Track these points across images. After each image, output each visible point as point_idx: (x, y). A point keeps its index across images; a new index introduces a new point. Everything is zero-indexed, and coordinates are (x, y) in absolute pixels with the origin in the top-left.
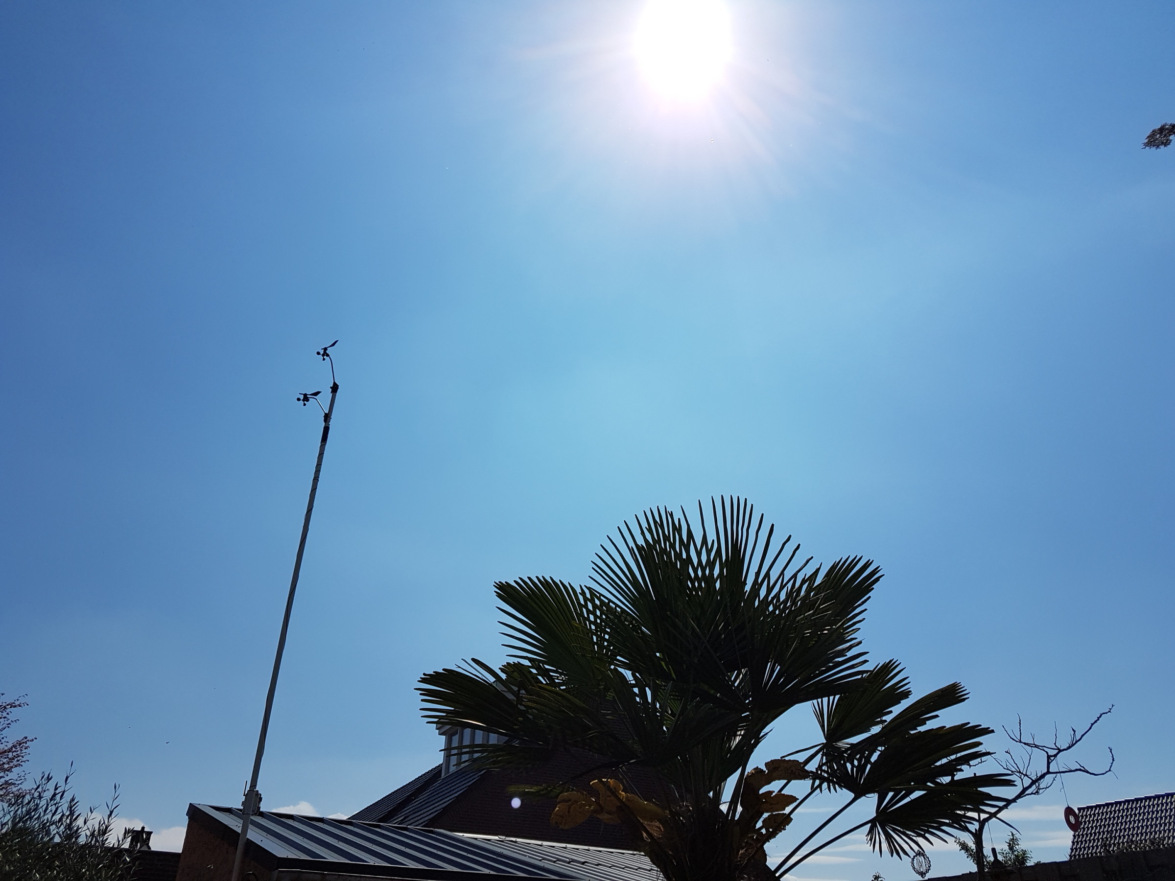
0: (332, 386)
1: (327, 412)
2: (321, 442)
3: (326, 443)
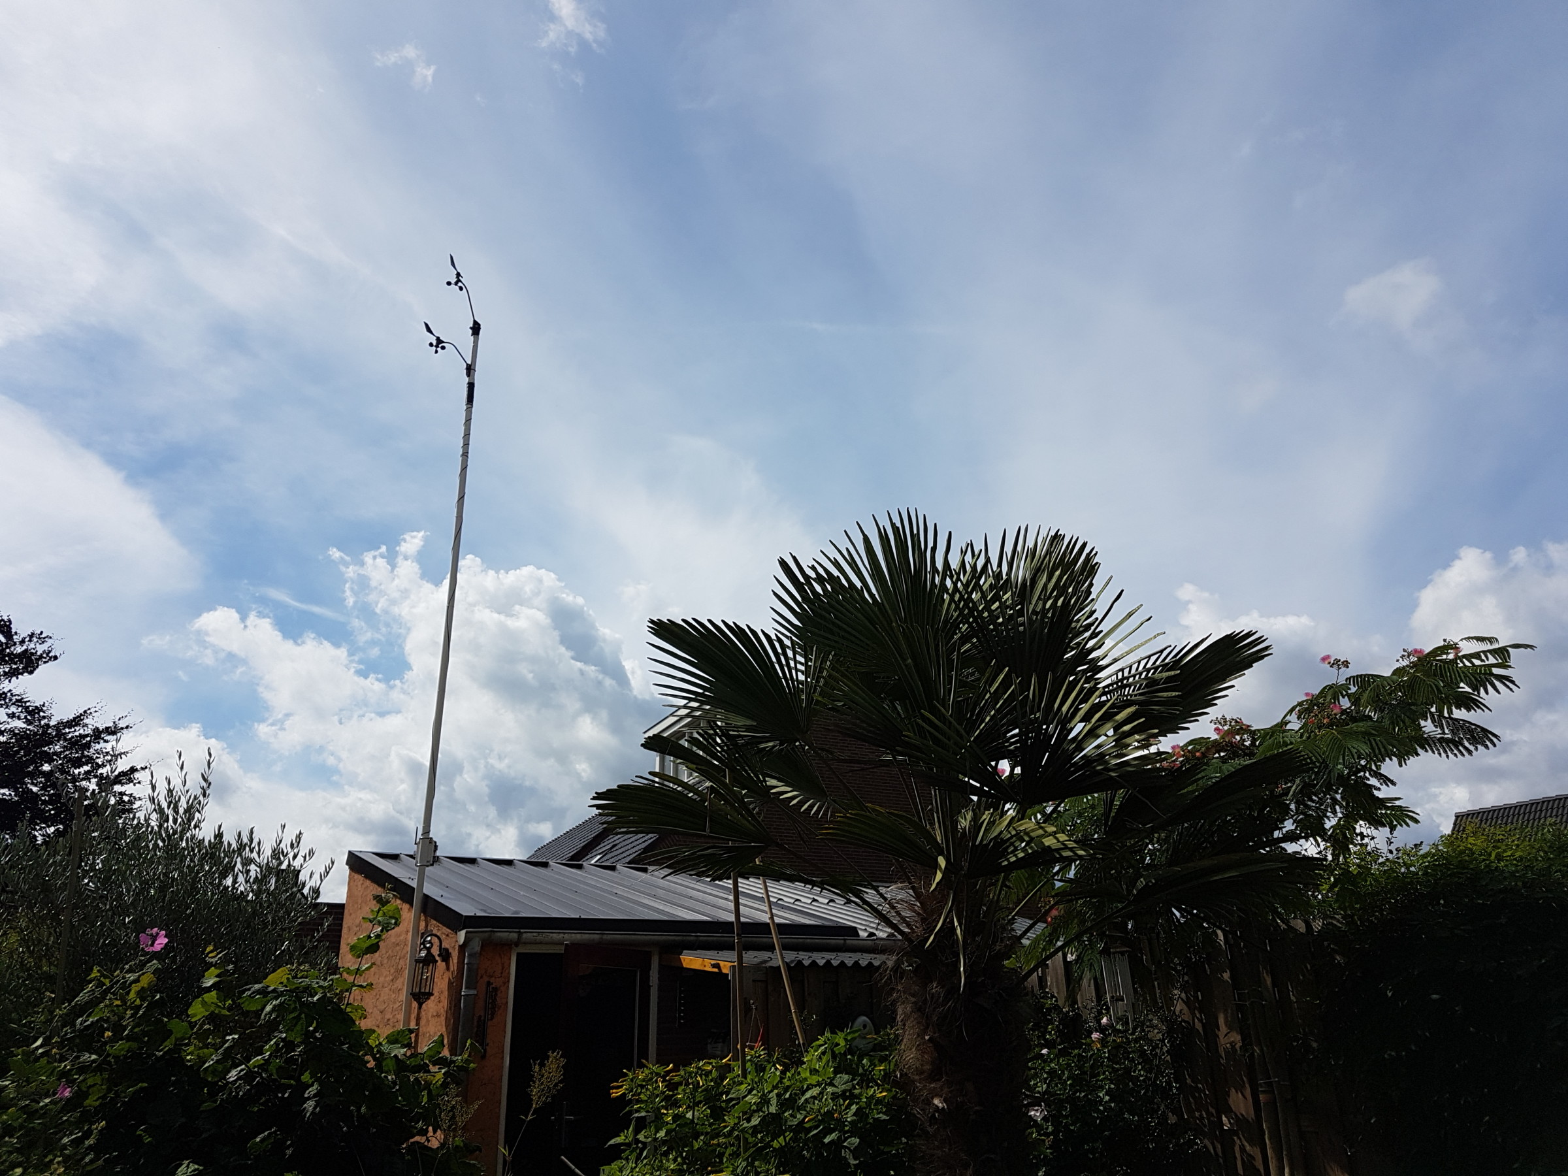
0: (472, 326)
2: (467, 405)
3: (472, 407)
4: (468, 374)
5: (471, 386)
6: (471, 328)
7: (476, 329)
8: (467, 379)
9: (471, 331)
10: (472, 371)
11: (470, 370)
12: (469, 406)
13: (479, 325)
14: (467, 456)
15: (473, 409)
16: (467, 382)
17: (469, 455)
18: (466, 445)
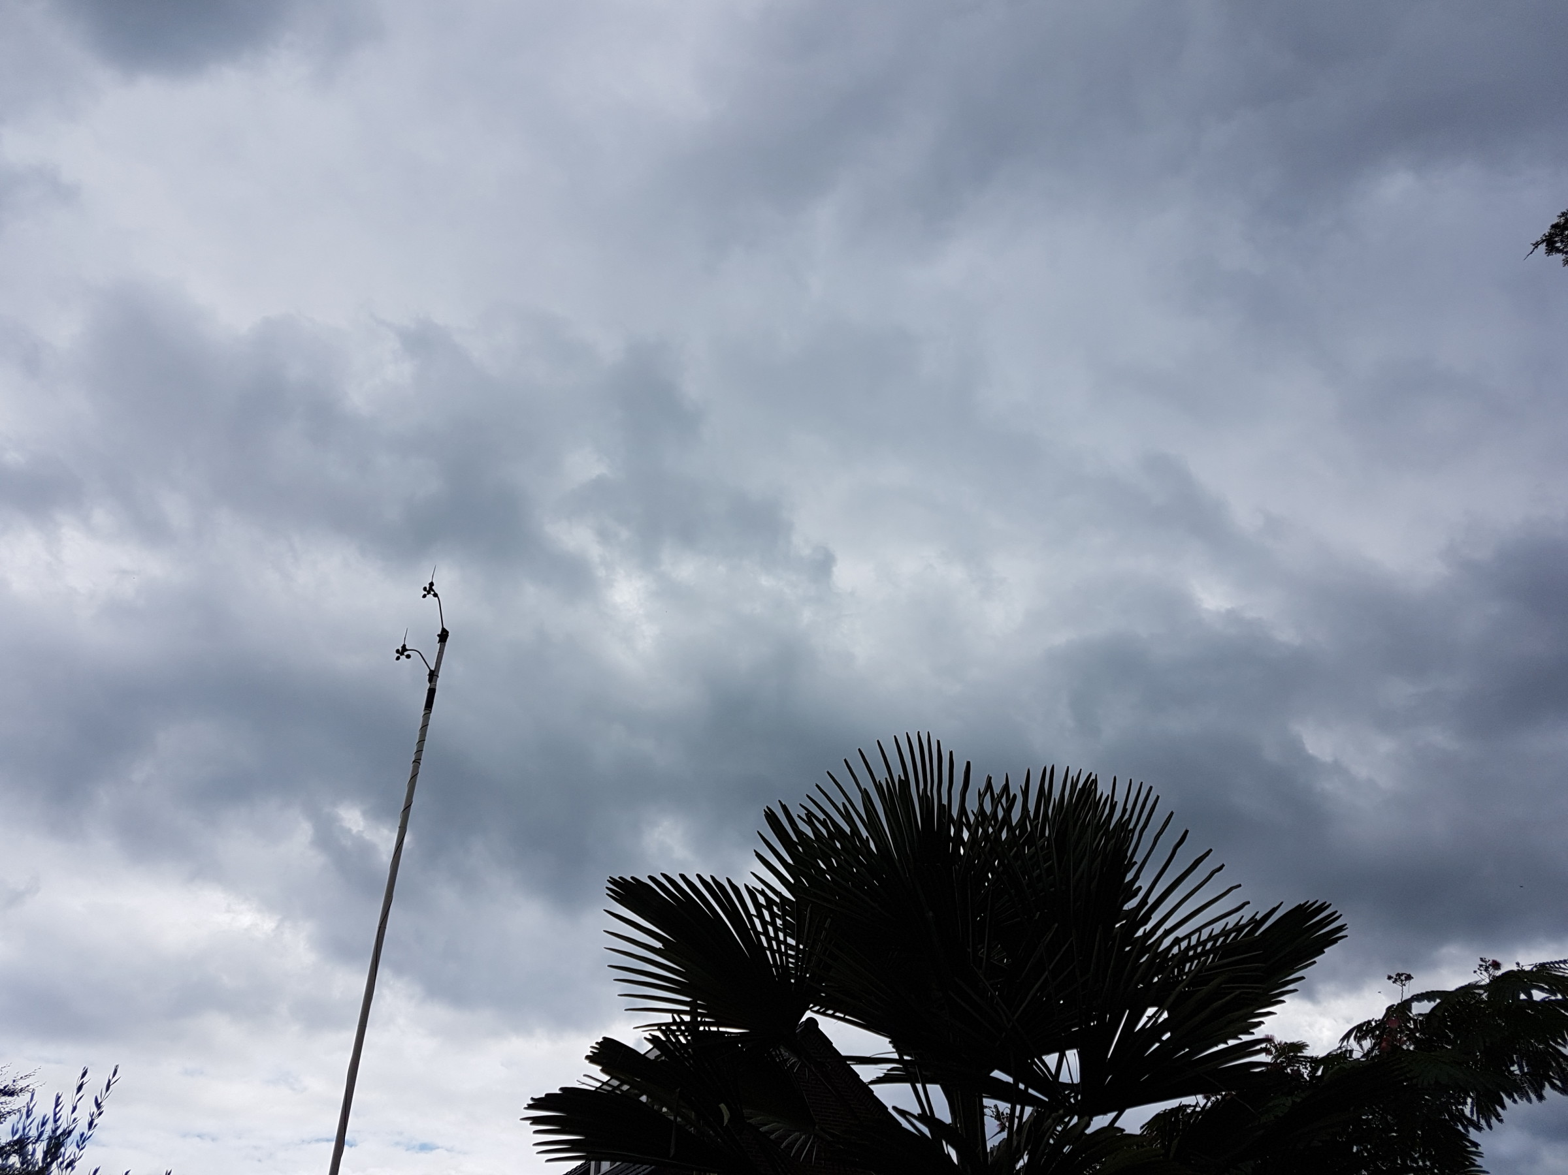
0: (440, 633)
1: (433, 669)
2: (425, 710)
3: (431, 711)
4: (430, 680)
5: (432, 693)
6: (438, 635)
7: (444, 636)
8: (429, 685)
9: (438, 638)
10: (435, 677)
11: (433, 676)
12: (428, 712)
13: (447, 632)
14: (419, 763)
15: (431, 714)
16: (428, 688)
17: (421, 762)
18: (420, 751)
